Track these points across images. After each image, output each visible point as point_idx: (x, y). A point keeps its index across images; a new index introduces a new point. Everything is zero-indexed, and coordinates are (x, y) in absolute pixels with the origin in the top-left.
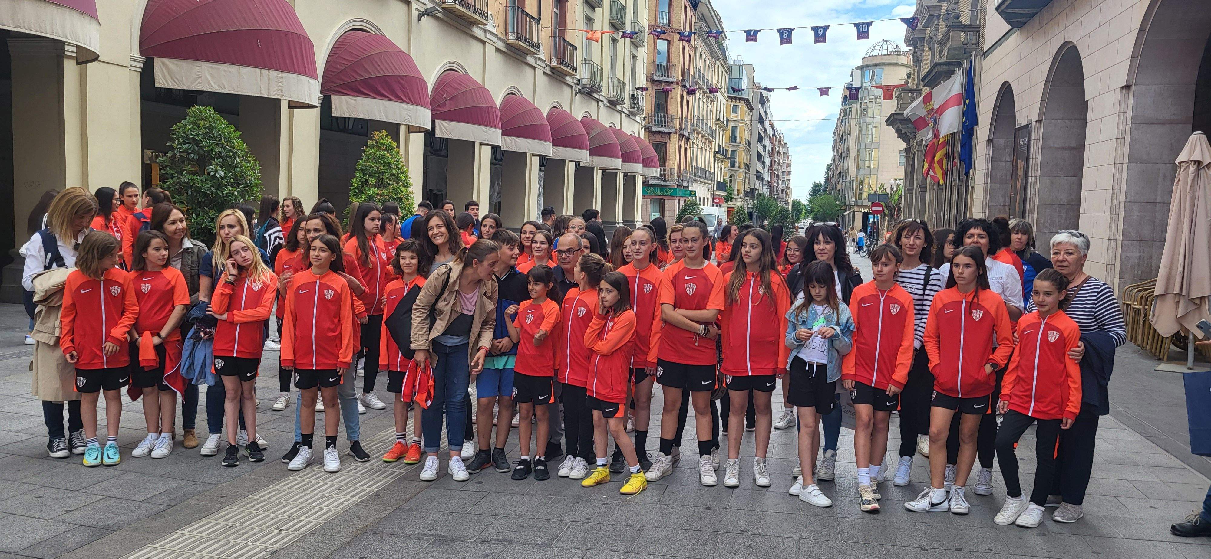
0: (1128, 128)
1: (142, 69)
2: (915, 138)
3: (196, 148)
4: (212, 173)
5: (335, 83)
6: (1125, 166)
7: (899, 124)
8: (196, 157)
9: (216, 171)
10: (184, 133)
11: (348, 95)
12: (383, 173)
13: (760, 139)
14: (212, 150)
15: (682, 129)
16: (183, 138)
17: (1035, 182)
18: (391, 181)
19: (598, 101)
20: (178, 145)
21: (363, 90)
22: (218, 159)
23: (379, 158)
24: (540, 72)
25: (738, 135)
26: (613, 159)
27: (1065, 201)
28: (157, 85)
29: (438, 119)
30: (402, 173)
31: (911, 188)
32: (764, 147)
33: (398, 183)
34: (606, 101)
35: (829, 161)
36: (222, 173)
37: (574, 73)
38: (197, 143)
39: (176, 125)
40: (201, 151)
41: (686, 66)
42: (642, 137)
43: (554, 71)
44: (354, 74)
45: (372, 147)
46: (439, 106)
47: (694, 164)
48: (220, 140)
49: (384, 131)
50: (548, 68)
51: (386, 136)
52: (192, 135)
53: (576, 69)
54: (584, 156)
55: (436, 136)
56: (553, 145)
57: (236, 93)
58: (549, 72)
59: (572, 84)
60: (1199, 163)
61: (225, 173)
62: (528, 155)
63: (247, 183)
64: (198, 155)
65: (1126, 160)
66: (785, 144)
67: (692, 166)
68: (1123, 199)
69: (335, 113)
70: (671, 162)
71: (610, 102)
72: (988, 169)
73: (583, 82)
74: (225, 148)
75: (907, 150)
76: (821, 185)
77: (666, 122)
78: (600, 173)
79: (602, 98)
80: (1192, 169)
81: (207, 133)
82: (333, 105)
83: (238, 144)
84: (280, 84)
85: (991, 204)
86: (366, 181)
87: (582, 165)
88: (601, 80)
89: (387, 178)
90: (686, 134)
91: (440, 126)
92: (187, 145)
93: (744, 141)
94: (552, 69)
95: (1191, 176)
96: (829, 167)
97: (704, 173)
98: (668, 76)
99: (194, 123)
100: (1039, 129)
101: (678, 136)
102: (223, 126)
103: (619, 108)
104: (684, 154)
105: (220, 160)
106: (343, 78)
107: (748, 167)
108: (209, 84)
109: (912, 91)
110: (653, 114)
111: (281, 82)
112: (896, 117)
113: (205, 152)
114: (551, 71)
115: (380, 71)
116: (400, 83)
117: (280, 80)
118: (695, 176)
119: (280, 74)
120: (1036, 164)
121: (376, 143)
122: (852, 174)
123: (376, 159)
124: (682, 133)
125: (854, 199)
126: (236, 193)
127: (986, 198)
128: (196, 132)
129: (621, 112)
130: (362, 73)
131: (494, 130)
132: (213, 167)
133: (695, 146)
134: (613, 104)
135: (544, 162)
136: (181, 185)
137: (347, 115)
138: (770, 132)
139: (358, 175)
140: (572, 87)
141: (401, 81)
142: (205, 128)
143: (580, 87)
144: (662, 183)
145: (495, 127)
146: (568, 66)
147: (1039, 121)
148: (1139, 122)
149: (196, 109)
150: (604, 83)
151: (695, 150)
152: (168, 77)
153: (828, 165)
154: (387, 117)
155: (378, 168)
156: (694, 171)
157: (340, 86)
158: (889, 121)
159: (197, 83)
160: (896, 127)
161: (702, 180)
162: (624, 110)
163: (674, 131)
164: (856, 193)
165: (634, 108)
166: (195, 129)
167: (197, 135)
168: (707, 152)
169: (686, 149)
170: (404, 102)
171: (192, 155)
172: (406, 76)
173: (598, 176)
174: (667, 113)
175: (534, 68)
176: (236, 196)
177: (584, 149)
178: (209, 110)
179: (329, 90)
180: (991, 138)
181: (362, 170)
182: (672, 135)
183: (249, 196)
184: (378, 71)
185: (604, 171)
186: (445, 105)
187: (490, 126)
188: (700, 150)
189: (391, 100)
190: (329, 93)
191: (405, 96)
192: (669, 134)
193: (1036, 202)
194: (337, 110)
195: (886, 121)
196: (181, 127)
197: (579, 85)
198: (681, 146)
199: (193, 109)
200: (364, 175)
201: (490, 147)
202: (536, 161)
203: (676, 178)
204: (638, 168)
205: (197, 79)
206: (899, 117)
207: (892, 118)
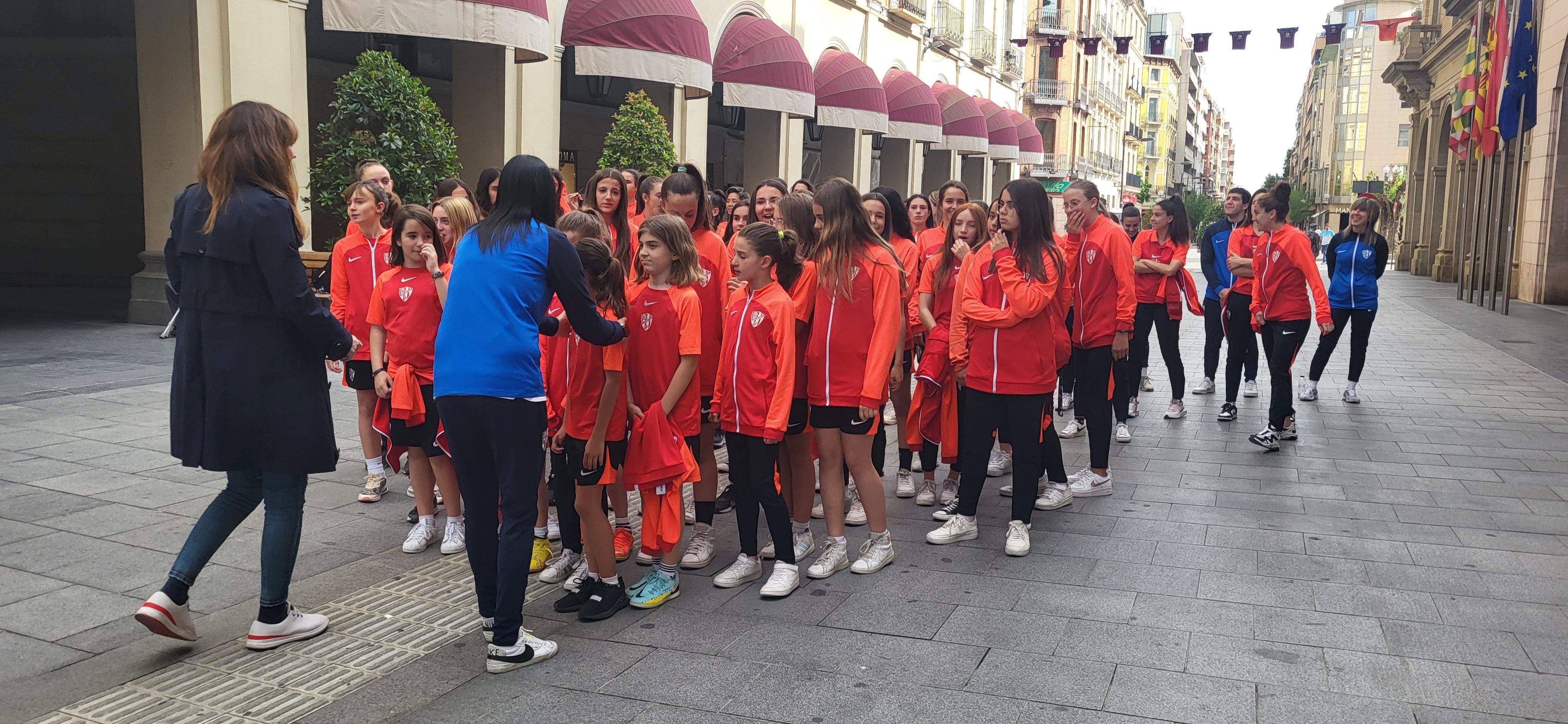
1: (307, 5)
2: (1427, 98)
3: (366, 109)
4: (386, 144)
5: (581, 29)
7: (1403, 78)
8: (366, 121)
9: (391, 140)
10: (351, 88)
11: (597, 45)
12: (641, 149)
13: (1191, 116)
14: (386, 111)
15: (1077, 101)
16: (348, 94)
18: (652, 160)
19: (956, 59)
20: (343, 103)
21: (617, 37)
22: (394, 124)
23: (634, 129)
24: (873, 19)
25: (1159, 110)
26: (976, 138)
28: (326, 27)
29: (726, 81)
30: (666, 149)
31: (1420, 172)
32: (1196, 126)
33: (659, 164)
34: (968, 60)
35: (1291, 146)
36: (400, 143)
37: (921, 19)
38: (369, 102)
39: (342, 78)
40: (373, 113)
41: (1085, 13)
42: (1020, 110)
43: (894, 18)
44: (605, 16)
45: (625, 113)
46: (728, 63)
47: (1095, 149)
48: (398, 97)
49: (642, 91)
50: (885, 13)
51: (645, 98)
52: (359, 90)
53: (924, 15)
54: (934, 133)
55: (725, 104)
56: (890, 119)
57: (431, 36)
58: (886, 19)
59: (921, 37)
61: (404, 143)
62: (857, 133)
63: (435, 158)
64: (369, 118)
66: (1227, 124)
67: (1092, 153)
69: (580, 71)
70: (1061, 146)
71: (973, 61)
72: (1554, 133)
73: (935, 33)
74: (404, 109)
75: (1415, 118)
77: (1055, 91)
78: (959, 158)
79: (962, 56)
81: (379, 88)
82: (577, 60)
83: (424, 102)
84: (491, 23)
85: (1558, 186)
86: (618, 160)
87: (933, 147)
88: (962, 32)
89: (645, 157)
90: (1083, 107)
91: (729, 91)
92: (354, 105)
93: (1166, 119)
94: (891, 14)
96: (1290, 154)
97: (1109, 162)
98: (1059, 27)
99: (365, 75)
101: (1071, 109)
102: (404, 78)
103: (986, 69)
104: (1079, 135)
105: (398, 125)
106: (591, 21)
107: (1172, 155)
108: (394, 22)
109: (1425, 28)
110: (1037, 81)
111: (492, 20)
112: (1398, 67)
113: (377, 113)
114: (888, 17)
115: (641, 9)
116: (668, 27)
117: (491, 17)
118: (1095, 165)
119: (489, 8)
121: (631, 108)
122: (1325, 160)
123: (629, 131)
124: (1077, 105)
125: (1327, 195)
126: (419, 171)
127: (1550, 178)
128: (366, 86)
129: (989, 76)
130: (614, 14)
131: (804, 94)
132: (387, 135)
133: (1096, 124)
134: (978, 65)
135: (879, 142)
136: (347, 160)
137: (595, 73)
138: (1205, 106)
139: (606, 152)
140: (918, 39)
141: (671, 25)
142: (378, 81)
143: (931, 40)
144: (1049, 176)
145: (805, 91)
146: (913, 10)
149: (369, 55)
150: (967, 34)
151: (1096, 129)
152: (340, 15)
153: (1289, 151)
154: (649, 73)
155: (632, 142)
156: (1094, 157)
157: (586, 33)
158: (1387, 75)
159: (377, 23)
160: (1398, 83)
161: (1105, 171)
162: (995, 73)
163: (1065, 103)
164: (1331, 186)
165: (1008, 70)
166: (364, 82)
167: (367, 90)
168: (1114, 133)
169: (1083, 128)
170: (674, 53)
171: (361, 119)
172: (676, 17)
173: (957, 163)
174: (1056, 78)
175: (865, 12)
176: (419, 175)
177: (935, 124)
178: (386, 57)
179: (572, 39)
180: (1561, 85)
181: (611, 145)
182: (1063, 109)
183: (439, 177)
184: (637, 10)
185: (965, 156)
186: (736, 61)
187: (799, 89)
188: (1103, 129)
189: (655, 50)
190: (572, 43)
191: (675, 45)
192: (1059, 107)
194: (582, 65)
195: (1383, 76)
196: (347, 80)
197: (929, 36)
198: (1075, 124)
199: (364, 54)
200: (615, 153)
201: (802, 121)
202: (868, 140)
203: (1068, 168)
204: (1011, 151)
205: (377, 18)
206: (1403, 68)
207: (1393, 69)
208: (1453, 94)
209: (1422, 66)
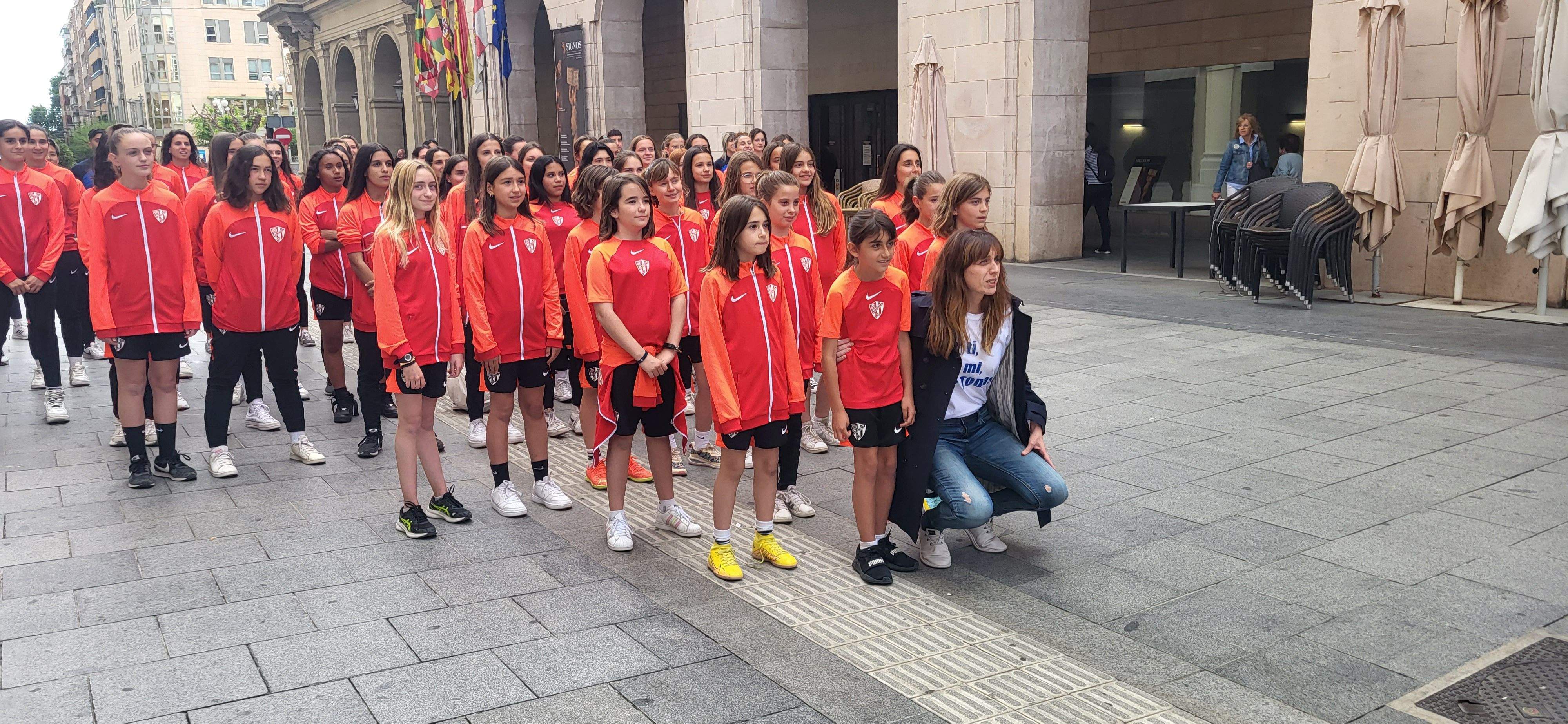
0: (757, 32)
6: (758, 74)
17: (598, 94)
27: (630, 116)
31: (312, 108)
60: (935, 65)
65: (758, 64)
68: (758, 107)
75: (295, 56)
76: (44, 110)
80: (930, 72)
95: (930, 78)
96: (56, 83)
100: (595, 31)
112: (283, 8)
120: (597, 73)
147: (595, 22)
148: (767, 25)
153: (54, 79)
160: (278, 23)
164: (151, 120)
193: (603, 116)
195: (261, 15)
206: (288, 10)
207: (278, 10)
208: (354, 39)
209: (305, 9)
